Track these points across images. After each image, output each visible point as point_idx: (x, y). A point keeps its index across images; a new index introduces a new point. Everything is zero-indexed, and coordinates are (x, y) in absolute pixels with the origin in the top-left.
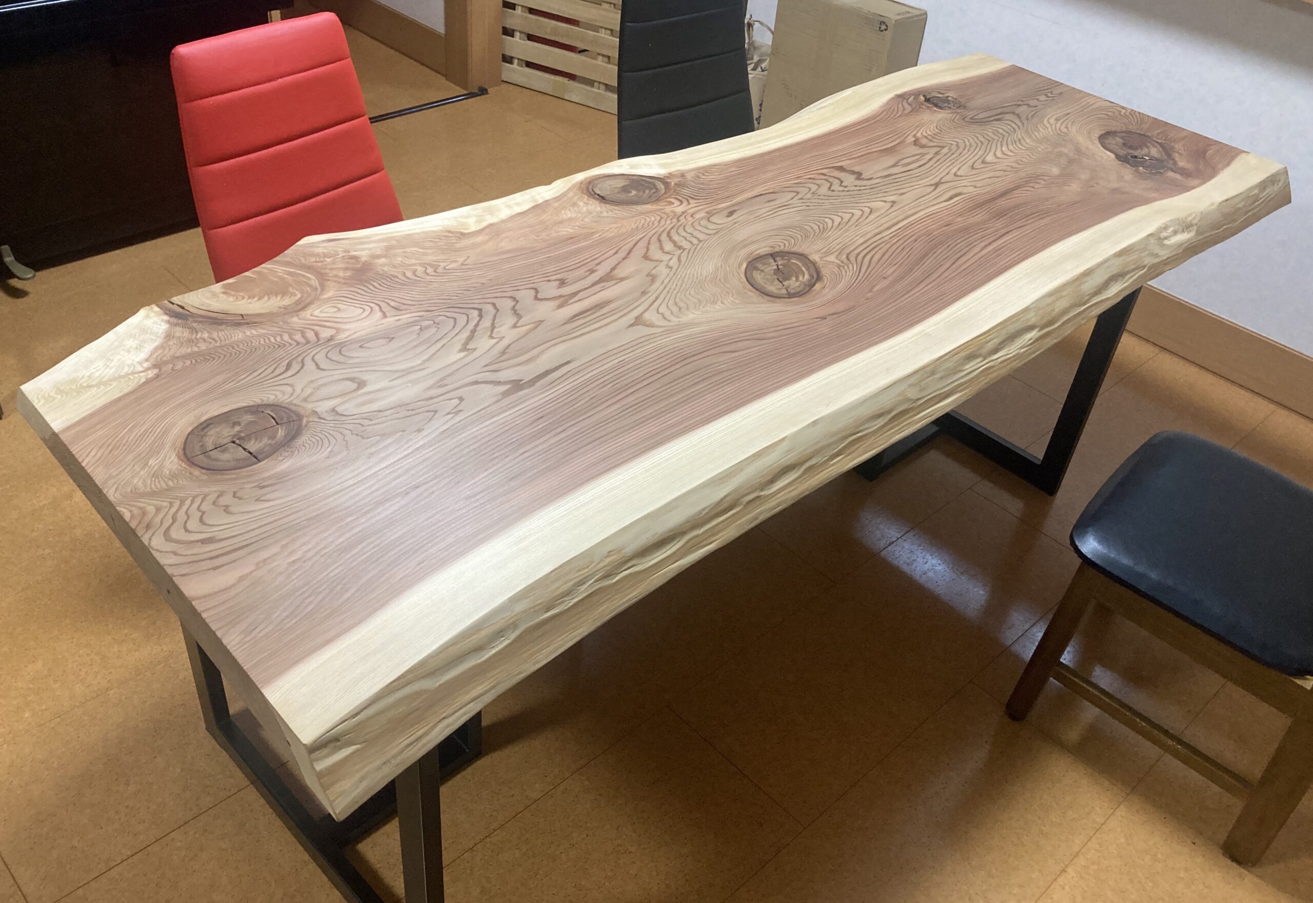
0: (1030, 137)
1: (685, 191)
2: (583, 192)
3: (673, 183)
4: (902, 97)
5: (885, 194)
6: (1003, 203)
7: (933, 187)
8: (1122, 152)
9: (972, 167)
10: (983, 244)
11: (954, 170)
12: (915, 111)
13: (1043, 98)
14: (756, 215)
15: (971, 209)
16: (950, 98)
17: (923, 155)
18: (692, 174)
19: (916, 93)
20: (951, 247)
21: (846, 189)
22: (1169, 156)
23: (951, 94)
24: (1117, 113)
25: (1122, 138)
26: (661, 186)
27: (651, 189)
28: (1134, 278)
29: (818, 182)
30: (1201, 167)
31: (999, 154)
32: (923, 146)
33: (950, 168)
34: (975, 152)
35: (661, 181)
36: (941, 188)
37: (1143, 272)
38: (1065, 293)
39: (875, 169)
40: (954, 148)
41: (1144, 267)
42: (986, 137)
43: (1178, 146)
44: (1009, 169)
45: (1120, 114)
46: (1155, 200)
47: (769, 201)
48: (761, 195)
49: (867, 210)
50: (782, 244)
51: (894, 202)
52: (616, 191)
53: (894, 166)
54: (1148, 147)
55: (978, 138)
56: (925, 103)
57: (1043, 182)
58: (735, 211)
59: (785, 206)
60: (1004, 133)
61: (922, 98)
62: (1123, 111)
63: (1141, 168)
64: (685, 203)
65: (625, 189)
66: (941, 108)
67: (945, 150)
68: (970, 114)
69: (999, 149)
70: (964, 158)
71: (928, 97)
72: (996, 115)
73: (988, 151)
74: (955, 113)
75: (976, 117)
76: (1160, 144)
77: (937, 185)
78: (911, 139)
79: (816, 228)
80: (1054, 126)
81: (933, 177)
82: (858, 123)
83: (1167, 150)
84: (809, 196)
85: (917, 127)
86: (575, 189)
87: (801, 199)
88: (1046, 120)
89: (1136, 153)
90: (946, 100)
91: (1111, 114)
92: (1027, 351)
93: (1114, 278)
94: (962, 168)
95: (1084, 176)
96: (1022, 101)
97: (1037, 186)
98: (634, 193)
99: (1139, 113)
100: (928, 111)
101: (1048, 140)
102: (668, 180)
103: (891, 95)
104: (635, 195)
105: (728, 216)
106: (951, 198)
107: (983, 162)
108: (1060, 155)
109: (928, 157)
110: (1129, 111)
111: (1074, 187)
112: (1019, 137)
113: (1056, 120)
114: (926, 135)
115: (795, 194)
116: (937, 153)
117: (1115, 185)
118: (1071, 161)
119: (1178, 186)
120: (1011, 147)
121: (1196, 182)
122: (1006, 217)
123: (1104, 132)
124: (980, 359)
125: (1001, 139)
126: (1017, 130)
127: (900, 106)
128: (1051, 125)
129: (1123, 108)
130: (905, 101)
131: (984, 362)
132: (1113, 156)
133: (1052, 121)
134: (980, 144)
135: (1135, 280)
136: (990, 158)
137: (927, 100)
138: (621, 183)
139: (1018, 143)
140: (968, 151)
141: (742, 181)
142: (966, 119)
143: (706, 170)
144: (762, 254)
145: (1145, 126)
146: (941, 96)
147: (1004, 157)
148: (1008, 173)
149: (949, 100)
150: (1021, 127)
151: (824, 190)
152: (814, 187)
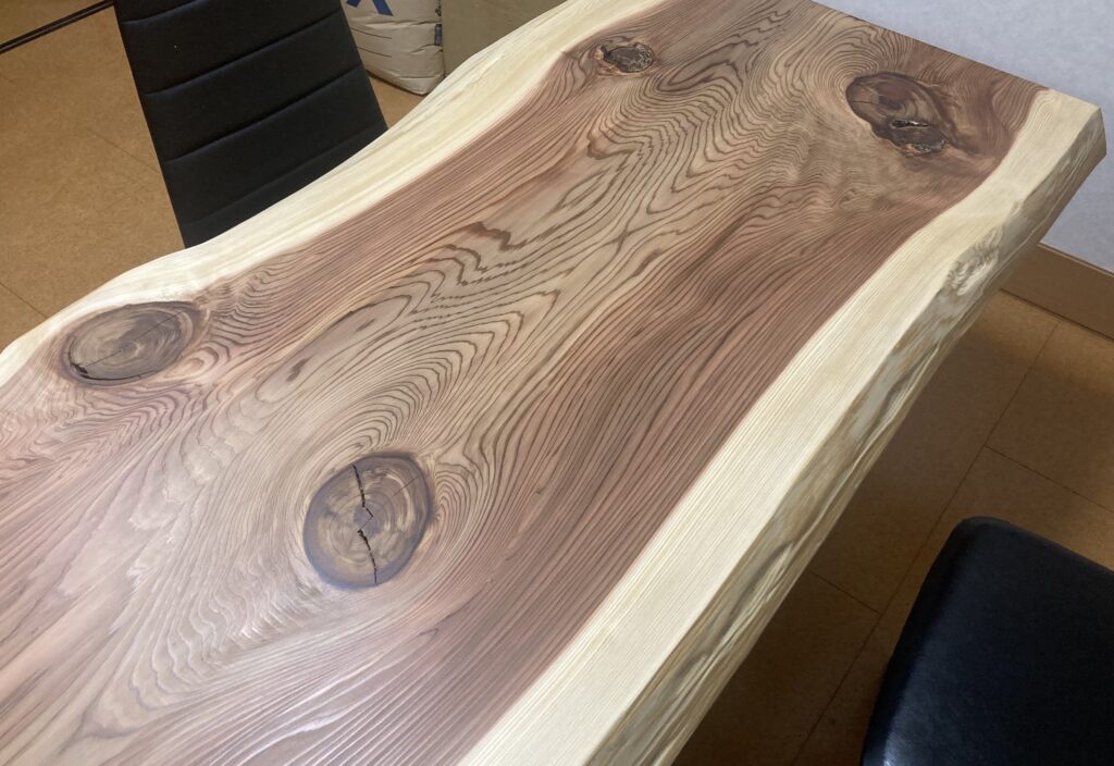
0: (753, 106)
1: (227, 329)
2: (51, 367)
3: (208, 312)
4: (570, 55)
5: (545, 276)
6: (722, 261)
7: (616, 245)
8: (880, 117)
9: (673, 190)
10: (694, 369)
11: (646, 201)
12: (590, 81)
13: (765, 25)
14: (337, 366)
15: (674, 286)
16: (638, 47)
17: (600, 174)
18: (243, 283)
19: (591, 45)
20: (644, 387)
21: (485, 275)
22: (944, 112)
23: (641, 39)
24: (865, 38)
25: (877, 88)
26: (187, 322)
27: (168, 333)
28: (923, 371)
29: (442, 266)
30: (988, 129)
31: (711, 154)
32: (602, 156)
33: (640, 197)
34: (677, 154)
35: (187, 311)
36: (629, 244)
37: (934, 354)
38: (826, 461)
39: (528, 222)
40: (646, 150)
41: (936, 346)
42: (691, 118)
43: (953, 91)
44: (728, 182)
45: (869, 40)
46: (937, 211)
47: (362, 328)
48: (351, 313)
49: (515, 319)
50: (373, 434)
51: (557, 293)
52: (109, 351)
53: (558, 207)
54: (913, 100)
55: (679, 122)
56: (605, 63)
57: (777, 203)
58: (303, 363)
59: (387, 333)
60: (717, 106)
61: (600, 53)
62: (873, 33)
63: (909, 146)
64: (223, 358)
65: (125, 345)
66: (626, 69)
67: (633, 158)
68: (669, 73)
69: (710, 143)
70: (660, 170)
71: (608, 50)
72: (703, 71)
73: (695, 147)
74: (647, 75)
75: (676, 80)
76: (928, 91)
77: (621, 240)
78: (583, 144)
79: (433, 379)
80: (783, 79)
81: (616, 221)
82: (507, 122)
83: (940, 103)
84: (427, 303)
85: (592, 115)
86: (39, 363)
87: (414, 312)
88: (772, 69)
89: (900, 115)
90: (633, 53)
91: (857, 42)
92: (777, 592)
93: (895, 390)
94: (658, 196)
95: (833, 179)
96: (738, 35)
97: (768, 213)
98: (140, 348)
99: (894, 33)
100: (609, 80)
101: (778, 109)
102: (202, 307)
103: (556, 55)
104: (141, 356)
105: (291, 379)
106: (643, 266)
107: (689, 175)
108: (797, 137)
109: (608, 178)
110: (881, 31)
111: (821, 205)
112: (738, 111)
113: (785, 66)
114: (605, 129)
115: (405, 301)
116: (621, 168)
117: (878, 190)
118: (814, 149)
119: (964, 176)
120: (727, 136)
121: (987, 163)
122: (726, 295)
123: (851, 80)
124: (703, 659)
125: (712, 120)
126: (734, 95)
127: (569, 75)
128: (780, 77)
129: (872, 27)
130: (576, 64)
131: (710, 659)
132: (868, 127)
133: (780, 68)
134: (683, 135)
135: (925, 374)
136: (698, 164)
137: (608, 55)
138: (118, 329)
139: (736, 124)
140: (667, 153)
141: (322, 287)
142: (662, 87)
143: (267, 269)
144: (338, 468)
145: (905, 59)
146: (625, 44)
147: (720, 156)
148: (726, 192)
149: (637, 52)
150: (739, 88)
151: (451, 285)
152: (435, 279)
